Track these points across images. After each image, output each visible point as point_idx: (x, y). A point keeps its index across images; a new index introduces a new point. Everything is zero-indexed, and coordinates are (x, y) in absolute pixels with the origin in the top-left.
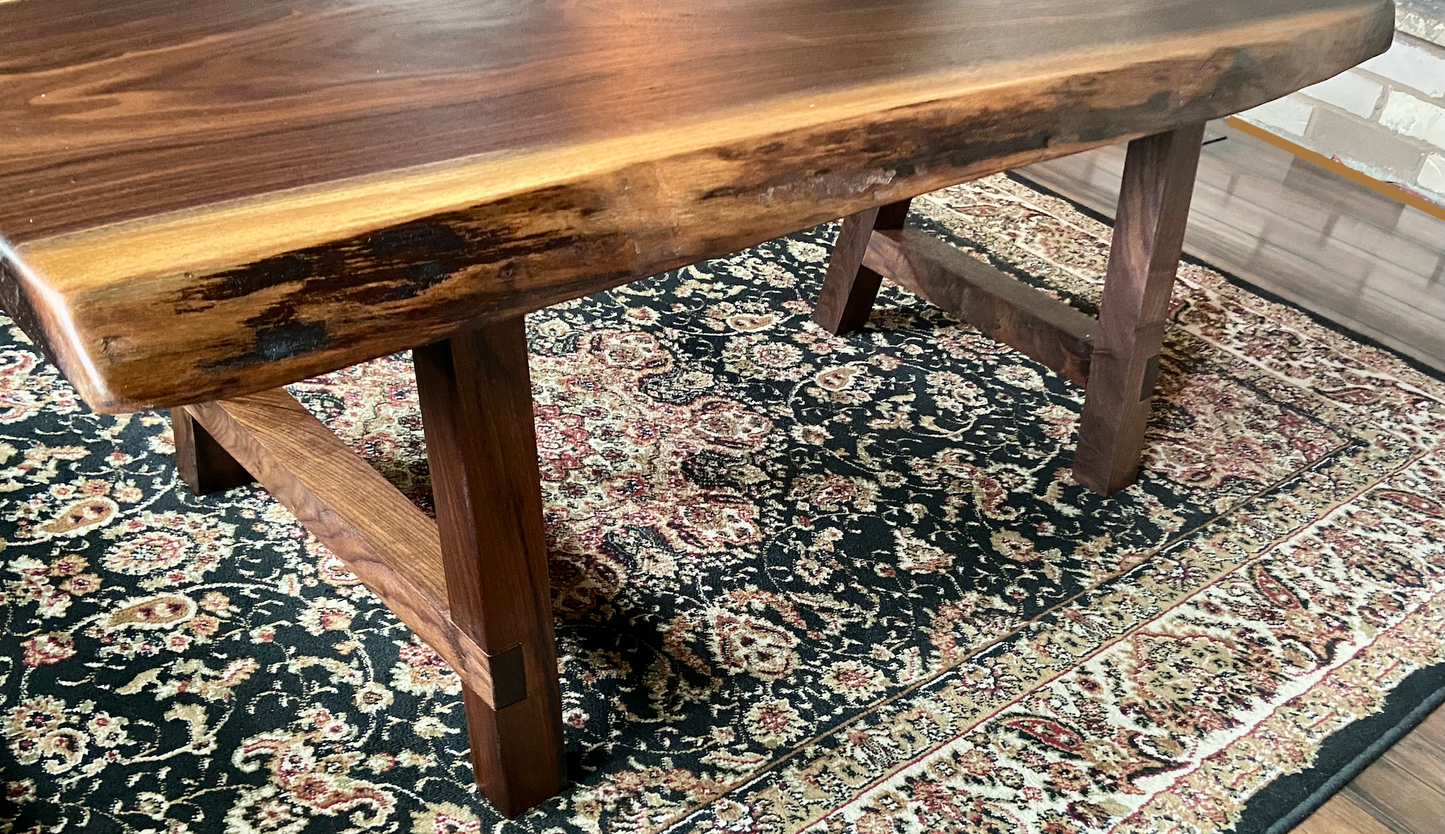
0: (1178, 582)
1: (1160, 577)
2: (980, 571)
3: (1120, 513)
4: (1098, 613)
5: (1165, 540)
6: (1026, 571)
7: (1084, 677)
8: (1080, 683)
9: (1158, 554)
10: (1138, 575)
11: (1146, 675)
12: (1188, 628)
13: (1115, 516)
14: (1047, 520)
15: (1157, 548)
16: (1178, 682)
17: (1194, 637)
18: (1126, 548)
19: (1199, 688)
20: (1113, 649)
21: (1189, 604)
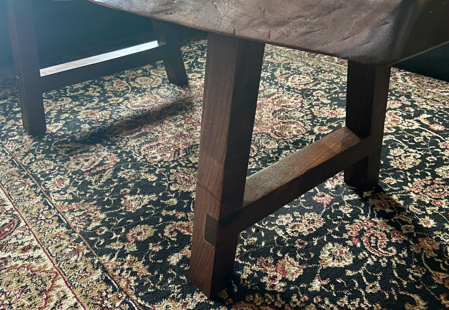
0: (99, 302)
1: (104, 294)
2: (121, 220)
3: (171, 284)
4: (78, 260)
5: (143, 303)
6: (119, 236)
7: (33, 247)
8: (29, 246)
9: (128, 297)
10: (107, 282)
11: (24, 272)
12: (55, 299)
13: (169, 281)
14: (164, 249)
15: (134, 297)
16: (14, 285)
17: (46, 299)
18: (135, 281)
19: (6, 293)
20: (48, 262)
21: (76, 304)
